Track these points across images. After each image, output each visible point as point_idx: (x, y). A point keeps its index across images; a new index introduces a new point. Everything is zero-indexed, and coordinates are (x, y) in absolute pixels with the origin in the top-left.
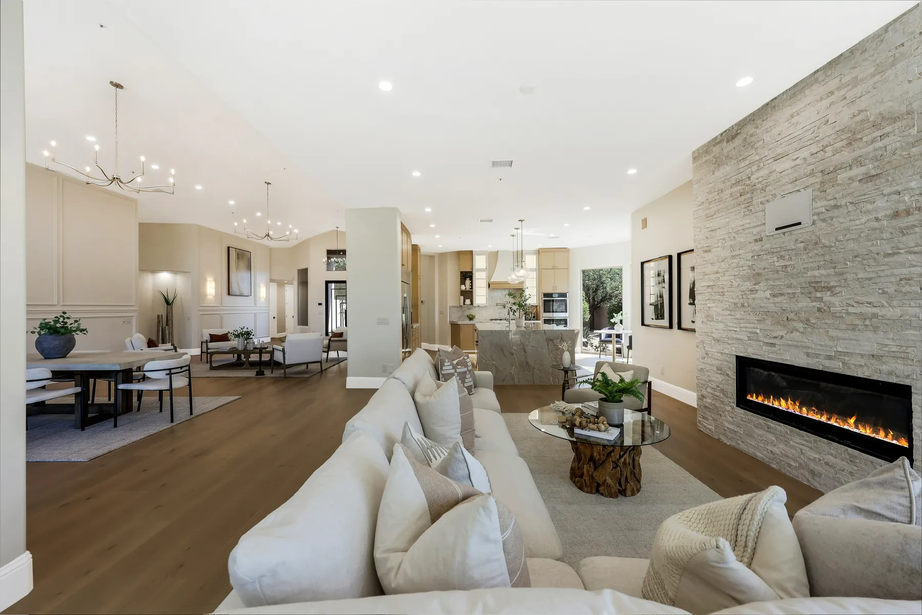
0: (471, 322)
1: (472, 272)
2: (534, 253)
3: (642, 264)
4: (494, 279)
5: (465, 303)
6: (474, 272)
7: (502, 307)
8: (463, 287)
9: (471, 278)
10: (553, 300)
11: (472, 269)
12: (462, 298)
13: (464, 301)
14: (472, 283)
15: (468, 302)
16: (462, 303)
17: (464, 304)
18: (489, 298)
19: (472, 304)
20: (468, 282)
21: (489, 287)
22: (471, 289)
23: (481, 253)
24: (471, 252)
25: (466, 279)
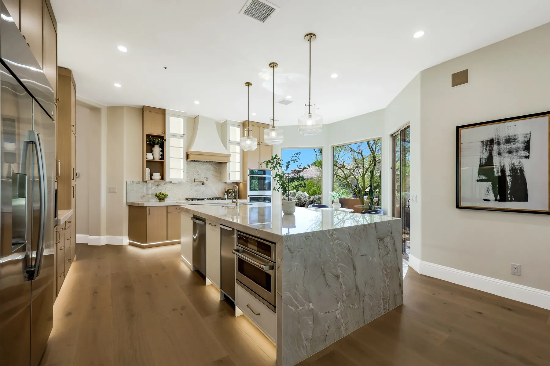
0: (162, 204)
1: (162, 138)
2: (238, 126)
3: (458, 128)
4: (195, 148)
5: (153, 177)
6: (167, 137)
7: (201, 183)
8: (150, 156)
9: (162, 146)
10: (265, 177)
11: (165, 133)
12: (148, 171)
13: (151, 175)
14: (163, 151)
15: (157, 176)
16: (147, 177)
17: (151, 179)
18: (187, 172)
19: (163, 178)
20: (157, 149)
21: (187, 159)
22: (161, 159)
23: (177, 115)
24: (163, 112)
25: (153, 146)
